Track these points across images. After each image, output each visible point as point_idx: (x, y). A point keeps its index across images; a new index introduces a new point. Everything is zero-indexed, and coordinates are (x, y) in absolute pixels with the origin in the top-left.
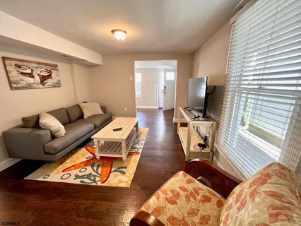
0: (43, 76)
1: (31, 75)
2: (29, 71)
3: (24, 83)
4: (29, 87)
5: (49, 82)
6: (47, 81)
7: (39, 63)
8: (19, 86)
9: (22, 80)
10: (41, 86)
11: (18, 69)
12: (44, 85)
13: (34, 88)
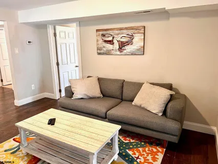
0: (122, 42)
1: (111, 42)
2: (110, 39)
3: (105, 49)
4: (108, 53)
5: (128, 49)
6: (126, 47)
7: (121, 29)
8: (102, 52)
9: (104, 47)
10: (118, 53)
11: (103, 38)
12: (121, 52)
13: (112, 55)
